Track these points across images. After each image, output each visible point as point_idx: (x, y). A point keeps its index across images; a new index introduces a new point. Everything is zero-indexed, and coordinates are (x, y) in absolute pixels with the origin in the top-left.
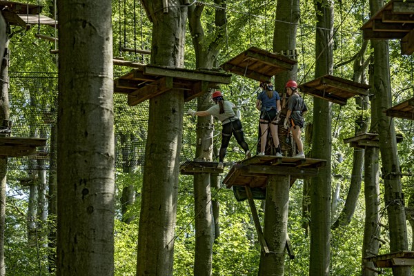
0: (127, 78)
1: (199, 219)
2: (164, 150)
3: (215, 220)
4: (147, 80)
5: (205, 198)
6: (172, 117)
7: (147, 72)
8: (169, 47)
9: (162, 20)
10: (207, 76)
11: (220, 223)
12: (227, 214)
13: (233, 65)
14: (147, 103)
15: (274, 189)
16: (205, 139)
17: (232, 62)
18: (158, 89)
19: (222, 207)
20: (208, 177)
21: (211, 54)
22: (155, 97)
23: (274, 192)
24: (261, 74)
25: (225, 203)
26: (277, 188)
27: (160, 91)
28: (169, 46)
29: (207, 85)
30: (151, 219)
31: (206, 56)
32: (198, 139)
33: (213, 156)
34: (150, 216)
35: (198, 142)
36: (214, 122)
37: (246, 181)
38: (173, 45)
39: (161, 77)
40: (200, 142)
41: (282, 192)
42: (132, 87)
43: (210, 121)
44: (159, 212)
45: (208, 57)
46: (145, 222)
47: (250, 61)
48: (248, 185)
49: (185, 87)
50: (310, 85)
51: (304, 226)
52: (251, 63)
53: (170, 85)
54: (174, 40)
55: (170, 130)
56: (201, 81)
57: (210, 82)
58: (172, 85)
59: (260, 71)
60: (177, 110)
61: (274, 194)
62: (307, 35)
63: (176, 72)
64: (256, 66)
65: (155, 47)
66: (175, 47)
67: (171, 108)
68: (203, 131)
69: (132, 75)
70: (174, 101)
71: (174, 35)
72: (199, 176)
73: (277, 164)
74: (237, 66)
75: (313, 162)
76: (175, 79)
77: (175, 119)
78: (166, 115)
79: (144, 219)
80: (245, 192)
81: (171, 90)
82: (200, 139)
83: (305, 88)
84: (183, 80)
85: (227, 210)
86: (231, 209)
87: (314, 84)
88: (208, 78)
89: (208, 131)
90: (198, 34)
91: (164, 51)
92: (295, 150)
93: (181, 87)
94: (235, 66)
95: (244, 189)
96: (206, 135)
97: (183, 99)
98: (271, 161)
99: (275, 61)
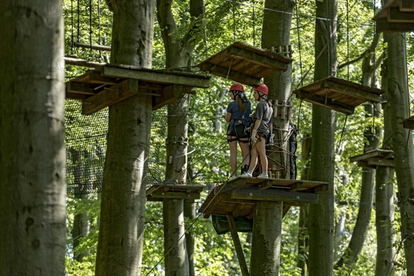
0: (81, 80)
1: (169, 257)
2: (126, 169)
3: (189, 257)
4: (106, 83)
5: (178, 230)
6: (137, 128)
7: (106, 73)
8: (133, 42)
9: (125, 8)
10: (181, 78)
11: (195, 261)
12: (204, 251)
13: (213, 65)
14: (105, 112)
15: (264, 219)
16: (176, 157)
17: (212, 61)
18: (120, 94)
19: (198, 241)
20: (180, 205)
21: (184, 51)
22: (116, 104)
23: (263, 222)
24: (247, 75)
25: (202, 237)
26: (266, 216)
27: (122, 97)
28: (133, 40)
29: (181, 89)
30: (111, 256)
31: (178, 53)
32: (168, 157)
33: (187, 178)
34: (109, 253)
35: (168, 161)
36: (188, 136)
37: (228, 210)
38: (138, 39)
39: (123, 79)
40: (170, 160)
41: (272, 223)
42: (88, 91)
43: (183, 135)
44: (120, 247)
45: (182, 55)
46: (103, 259)
47: (234, 60)
48: (230, 214)
49: (154, 92)
50: (308, 90)
51: (300, 265)
52: (235, 62)
53: (134, 89)
54: (139, 33)
55: (134, 146)
56: (173, 84)
57: (184, 86)
58: (137, 89)
59: (247, 72)
60: (143, 120)
61: (263, 225)
62: (304, 27)
63: (142, 73)
64: (241, 65)
65: (115, 42)
66: (140, 42)
67: (136, 118)
68: (174, 146)
69: (88, 77)
70: (140, 110)
71: (140, 27)
72: (170, 202)
73: (267, 187)
74: (217, 66)
75: (312, 186)
76: (141, 82)
77: (140, 132)
78: (130, 127)
79: (101, 257)
80: (227, 223)
81: (136, 95)
82: (171, 157)
83: (302, 93)
84: (150, 83)
85: (204, 245)
86: (209, 243)
87: (313, 88)
88: (182, 81)
89: (181, 147)
90: (169, 26)
91: (127, 47)
92: (289, 171)
93: (148, 91)
94: (215, 66)
95: (225, 219)
96: (178, 152)
97: (150, 106)
98: (259, 184)
99: (265, 60)
